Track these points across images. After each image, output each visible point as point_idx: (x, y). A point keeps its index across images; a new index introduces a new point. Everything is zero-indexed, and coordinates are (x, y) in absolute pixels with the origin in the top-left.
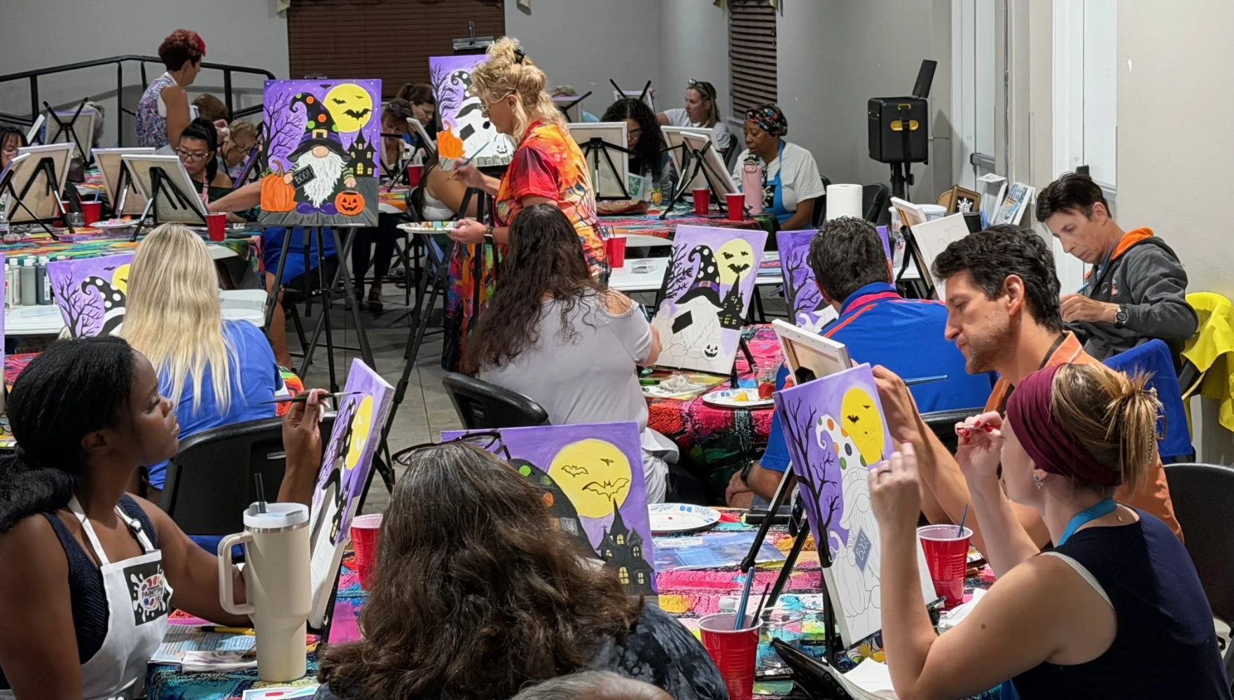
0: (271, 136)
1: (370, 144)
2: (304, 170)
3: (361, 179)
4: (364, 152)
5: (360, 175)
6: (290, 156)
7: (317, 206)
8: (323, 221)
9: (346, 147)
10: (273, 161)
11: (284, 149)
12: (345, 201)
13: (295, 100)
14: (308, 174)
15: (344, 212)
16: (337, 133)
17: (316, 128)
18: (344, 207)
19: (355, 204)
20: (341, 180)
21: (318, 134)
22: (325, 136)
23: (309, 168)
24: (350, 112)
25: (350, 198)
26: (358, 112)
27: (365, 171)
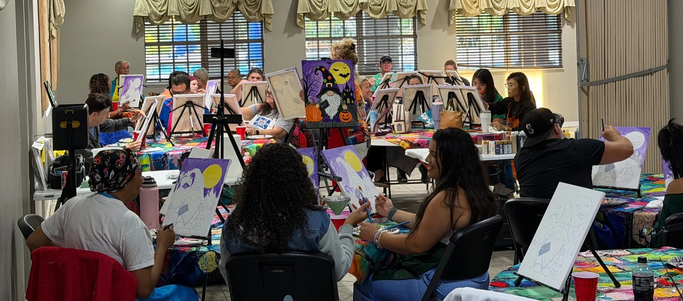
0: (308, 87)
1: (351, 89)
2: (324, 102)
3: (350, 105)
4: (349, 93)
5: (349, 104)
6: (317, 96)
7: (332, 118)
8: (335, 125)
9: (341, 91)
10: (310, 98)
11: (314, 92)
12: (343, 116)
13: (317, 69)
14: (326, 104)
15: (344, 121)
16: (337, 84)
17: (327, 82)
18: (343, 118)
19: (348, 117)
20: (341, 106)
21: (328, 85)
22: (332, 86)
23: (326, 101)
24: (341, 75)
25: (345, 115)
26: (344, 75)
27: (351, 101)
